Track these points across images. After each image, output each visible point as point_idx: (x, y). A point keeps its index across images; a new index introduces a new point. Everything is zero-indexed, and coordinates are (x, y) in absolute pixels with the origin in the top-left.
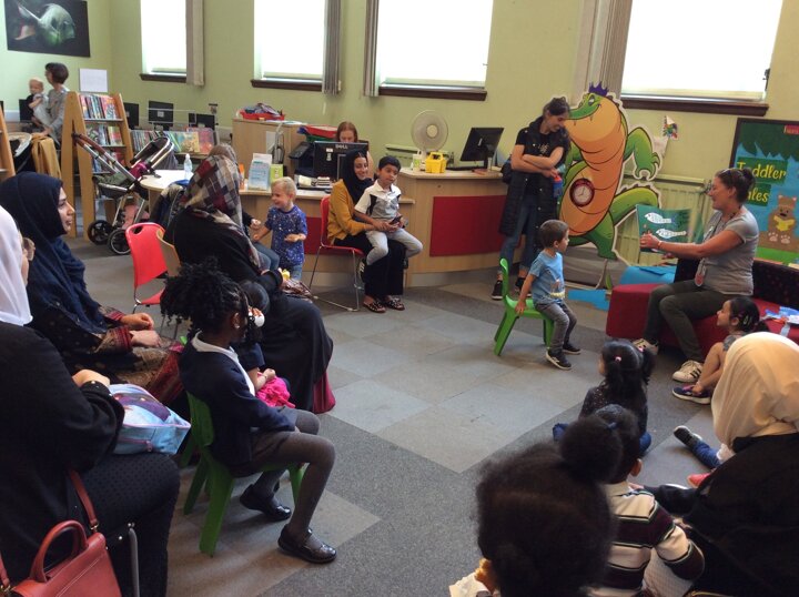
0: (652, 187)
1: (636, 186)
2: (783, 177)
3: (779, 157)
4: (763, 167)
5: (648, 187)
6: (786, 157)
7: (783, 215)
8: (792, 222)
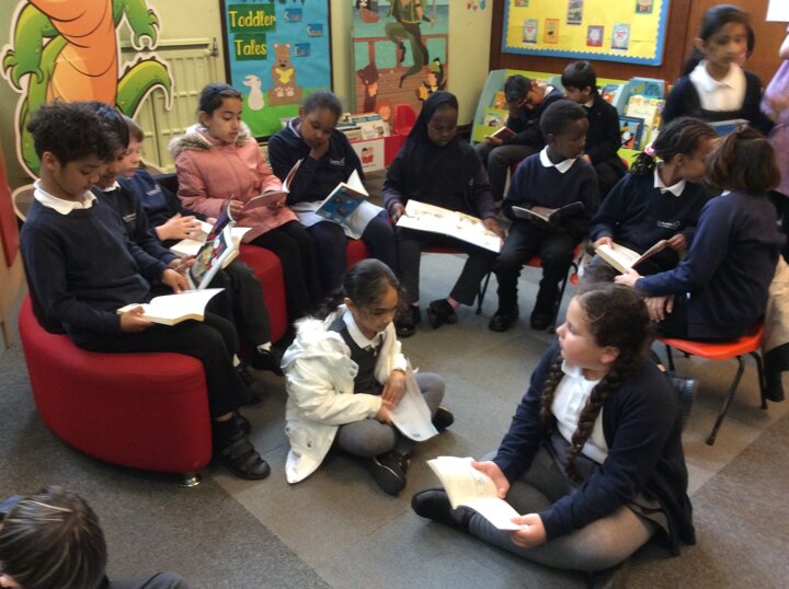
7: (283, 66)
8: (290, 71)
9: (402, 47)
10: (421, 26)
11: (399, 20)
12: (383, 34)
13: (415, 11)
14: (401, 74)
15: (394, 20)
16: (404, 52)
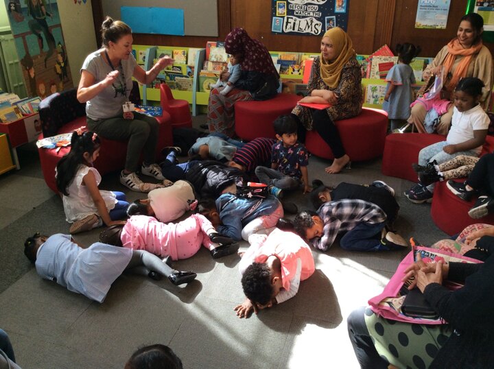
9: (40, 38)
10: (47, 20)
11: (34, 17)
12: (28, 30)
13: (41, 9)
14: (44, 58)
15: (32, 18)
16: (42, 41)
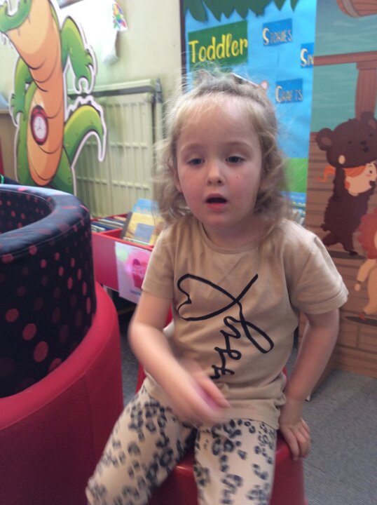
0: (94, 103)
1: (80, 105)
2: (245, 50)
3: (236, 18)
4: (219, 41)
5: (89, 104)
6: (244, 14)
